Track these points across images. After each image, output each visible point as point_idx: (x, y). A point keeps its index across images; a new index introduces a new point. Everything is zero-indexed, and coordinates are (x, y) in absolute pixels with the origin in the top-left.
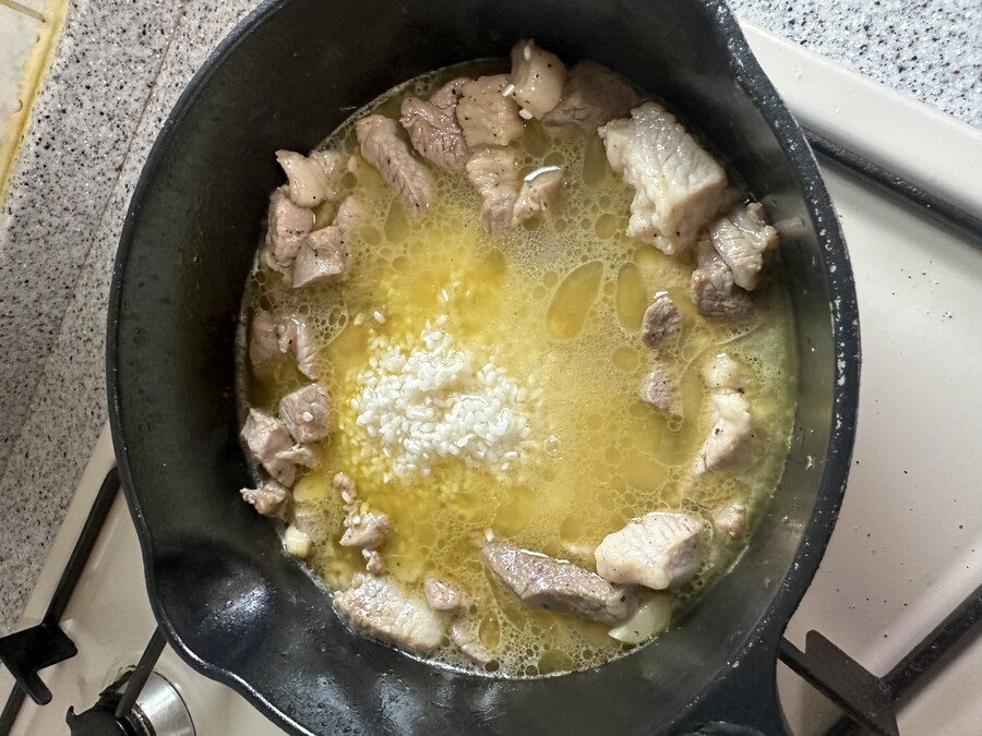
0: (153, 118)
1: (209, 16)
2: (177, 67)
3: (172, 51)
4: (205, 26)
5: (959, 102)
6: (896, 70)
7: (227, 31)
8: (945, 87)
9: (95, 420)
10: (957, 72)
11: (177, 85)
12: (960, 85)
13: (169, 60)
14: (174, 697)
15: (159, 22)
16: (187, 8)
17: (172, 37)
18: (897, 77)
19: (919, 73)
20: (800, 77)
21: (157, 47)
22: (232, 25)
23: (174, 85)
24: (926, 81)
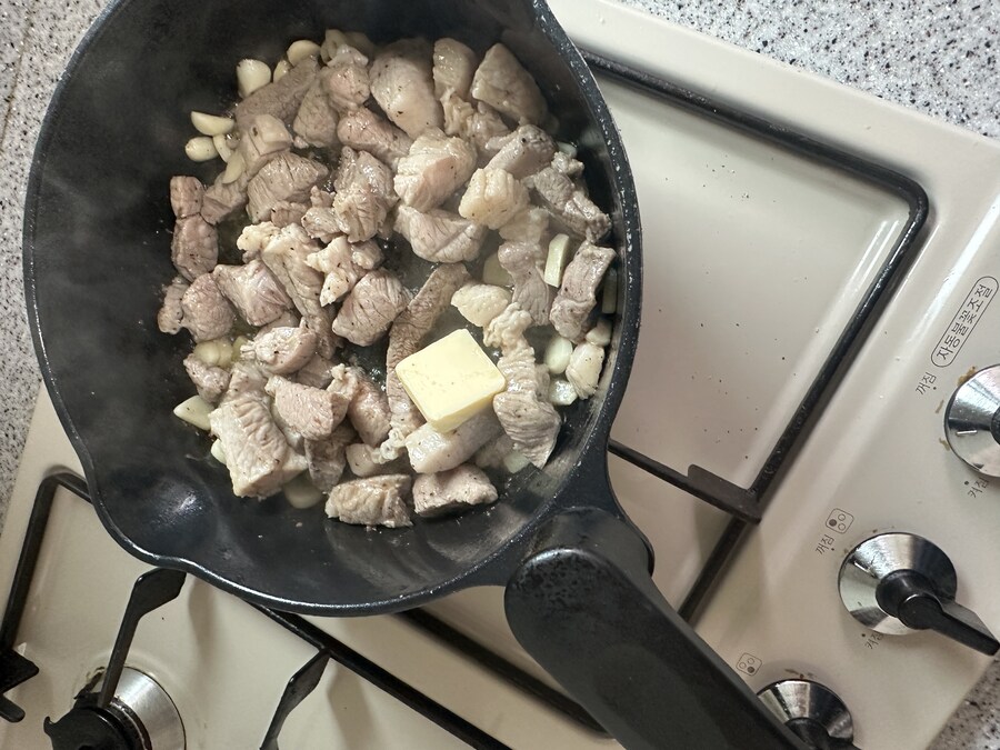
0: (17, 132)
1: (59, 25)
2: (34, 78)
3: (26, 62)
4: (56, 34)
5: (727, 27)
6: (677, 8)
7: (80, 38)
8: (714, 18)
9: (12, 442)
10: (720, 5)
11: (37, 96)
12: (724, 14)
13: (23, 73)
14: (150, 685)
15: (7, 35)
16: (34, 19)
17: (23, 49)
18: (678, 14)
19: (694, 8)
20: (604, 22)
21: (9, 62)
22: (84, 31)
23: (33, 96)
24: (700, 14)
